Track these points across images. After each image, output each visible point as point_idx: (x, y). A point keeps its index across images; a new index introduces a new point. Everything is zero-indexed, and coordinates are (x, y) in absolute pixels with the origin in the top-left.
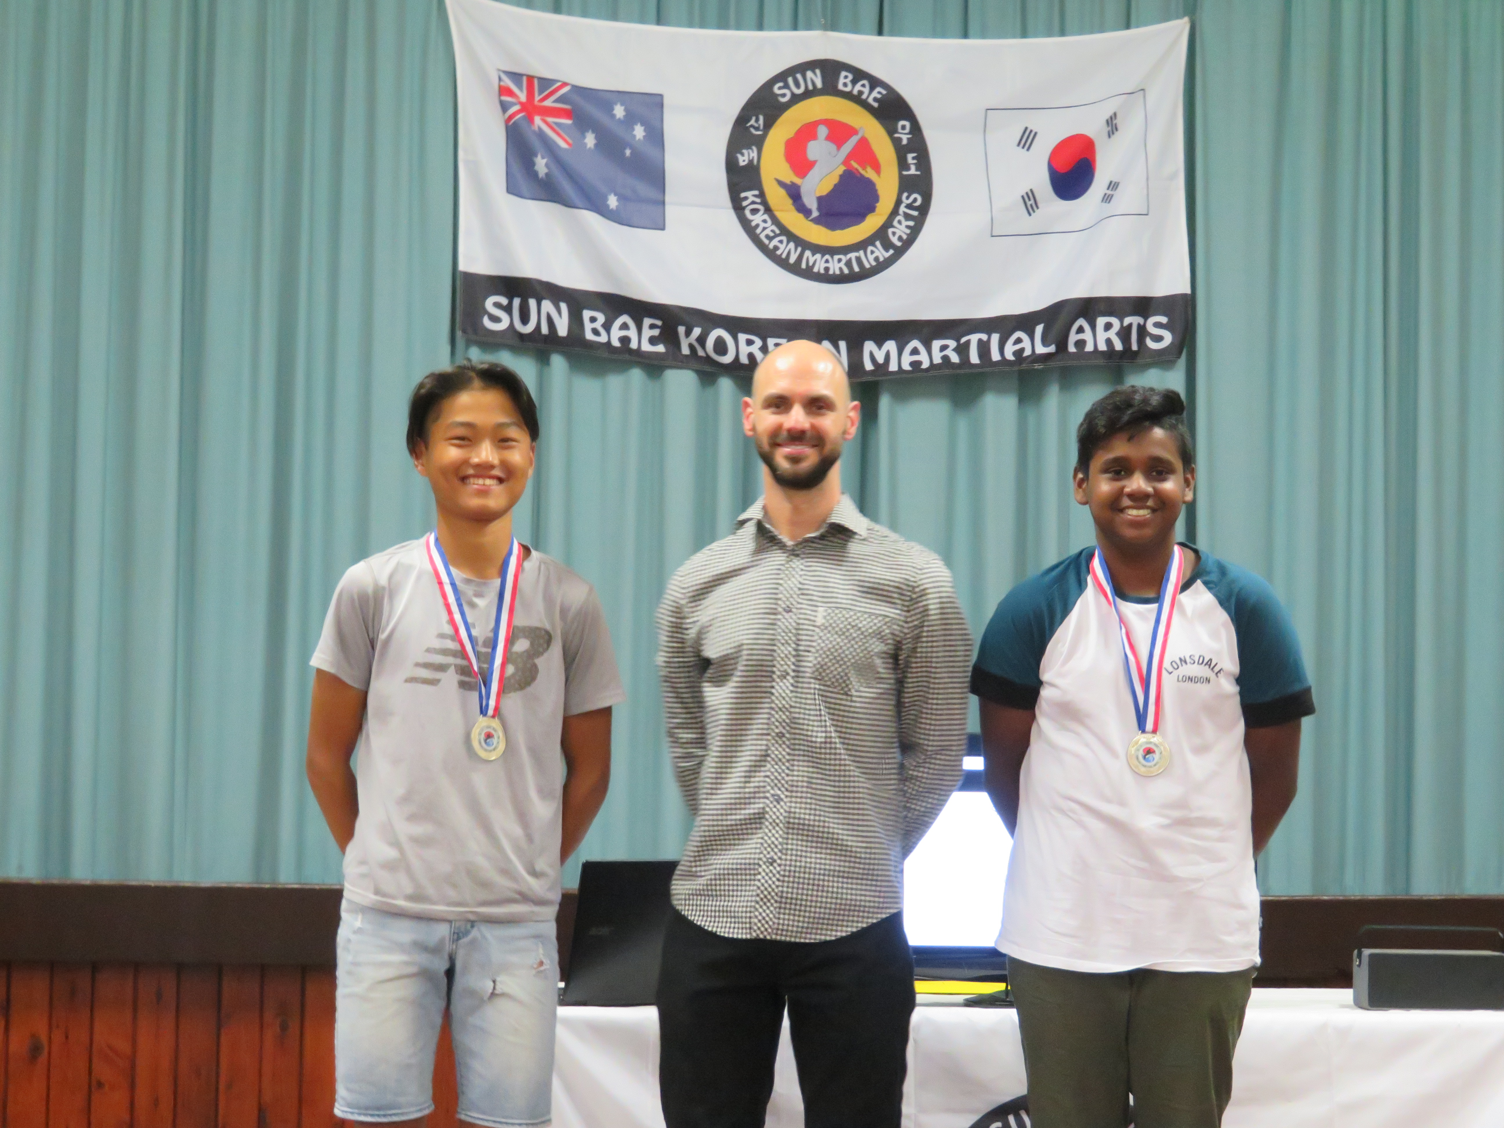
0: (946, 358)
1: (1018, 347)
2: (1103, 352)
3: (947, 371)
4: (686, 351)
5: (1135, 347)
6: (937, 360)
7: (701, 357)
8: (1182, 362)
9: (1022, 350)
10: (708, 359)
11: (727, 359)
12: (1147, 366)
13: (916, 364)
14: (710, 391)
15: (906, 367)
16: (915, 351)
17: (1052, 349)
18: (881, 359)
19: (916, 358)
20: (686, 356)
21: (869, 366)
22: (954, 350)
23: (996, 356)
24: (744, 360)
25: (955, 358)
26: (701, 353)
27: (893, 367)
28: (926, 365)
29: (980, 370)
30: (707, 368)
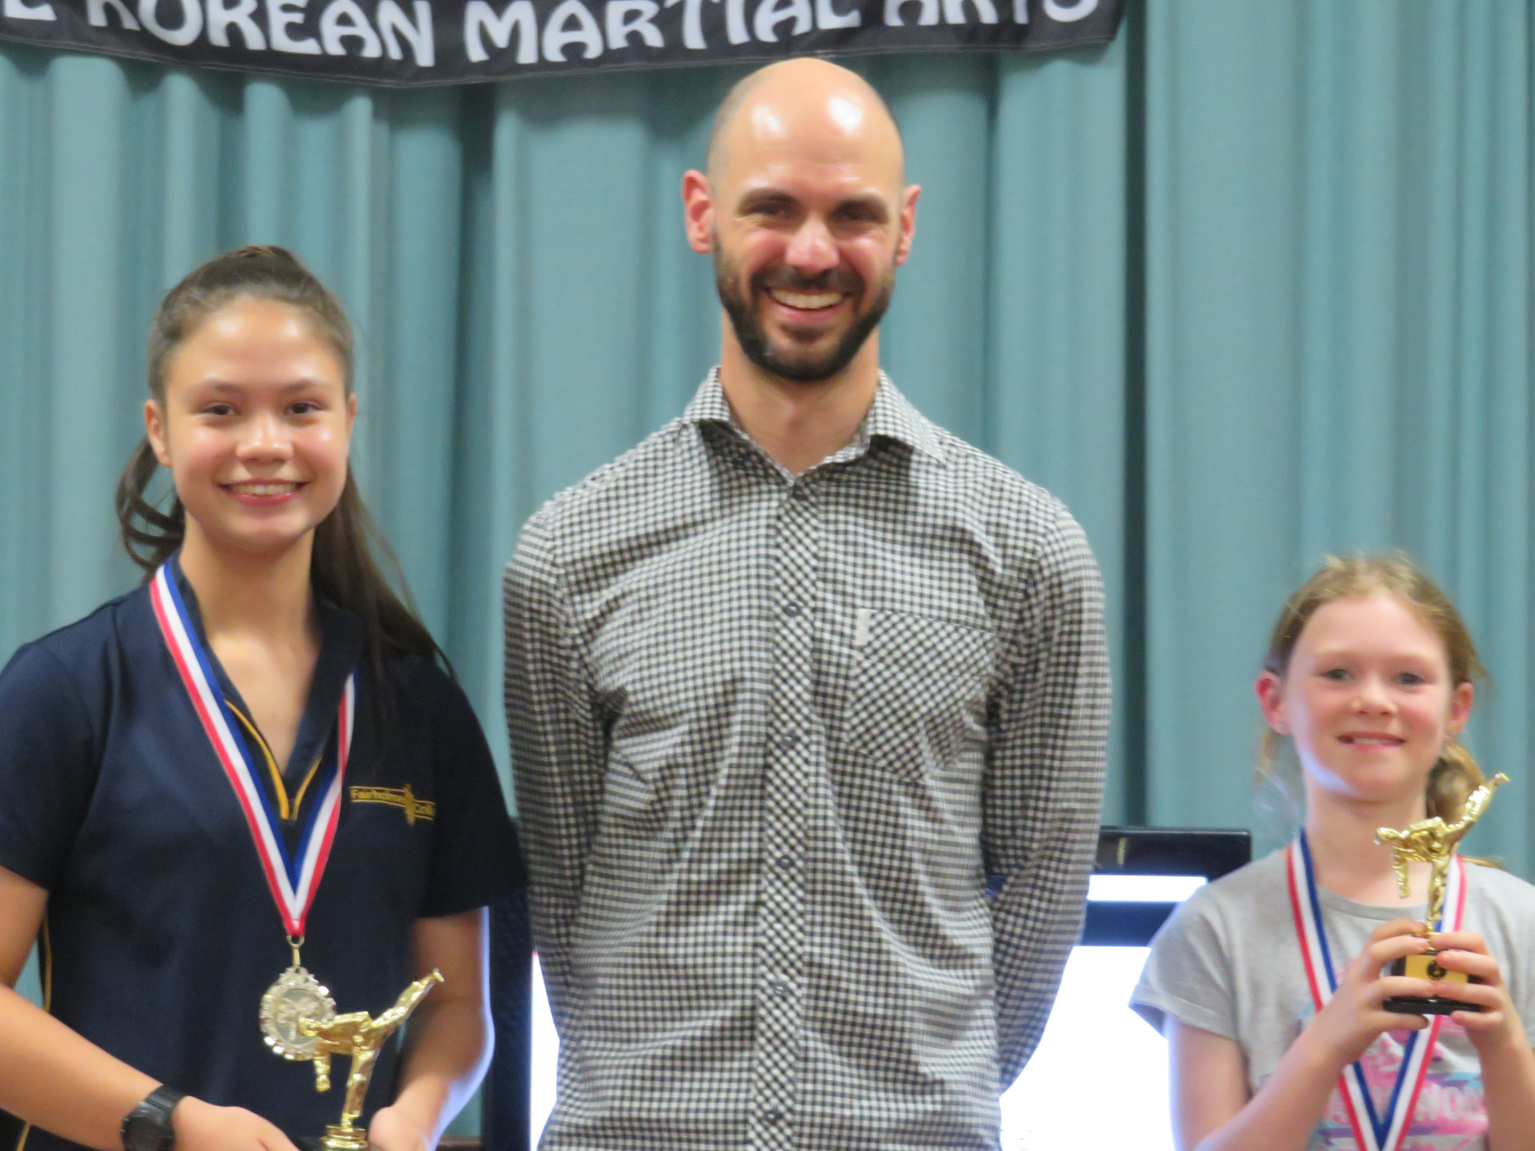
0: (635, 38)
1: (783, 15)
2: (957, 27)
3: (635, 65)
4: (97, 18)
5: (1021, 17)
6: (618, 41)
7: (130, 32)
8: (1118, 49)
9: (791, 22)
10: (144, 37)
11: (183, 36)
12: (1043, 57)
13: (573, 50)
14: (148, 103)
15: (554, 55)
16: (572, 23)
17: (852, 19)
18: (501, 40)
19: (573, 37)
20: (98, 29)
21: (476, 53)
22: (653, 21)
23: (737, 34)
24: (219, 38)
25: (654, 38)
26: (129, 23)
27: (527, 55)
28: (593, 51)
29: (706, 63)
30: (145, 55)
